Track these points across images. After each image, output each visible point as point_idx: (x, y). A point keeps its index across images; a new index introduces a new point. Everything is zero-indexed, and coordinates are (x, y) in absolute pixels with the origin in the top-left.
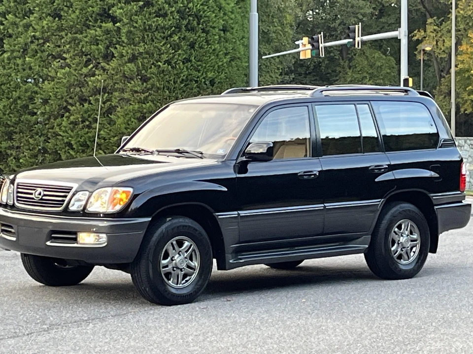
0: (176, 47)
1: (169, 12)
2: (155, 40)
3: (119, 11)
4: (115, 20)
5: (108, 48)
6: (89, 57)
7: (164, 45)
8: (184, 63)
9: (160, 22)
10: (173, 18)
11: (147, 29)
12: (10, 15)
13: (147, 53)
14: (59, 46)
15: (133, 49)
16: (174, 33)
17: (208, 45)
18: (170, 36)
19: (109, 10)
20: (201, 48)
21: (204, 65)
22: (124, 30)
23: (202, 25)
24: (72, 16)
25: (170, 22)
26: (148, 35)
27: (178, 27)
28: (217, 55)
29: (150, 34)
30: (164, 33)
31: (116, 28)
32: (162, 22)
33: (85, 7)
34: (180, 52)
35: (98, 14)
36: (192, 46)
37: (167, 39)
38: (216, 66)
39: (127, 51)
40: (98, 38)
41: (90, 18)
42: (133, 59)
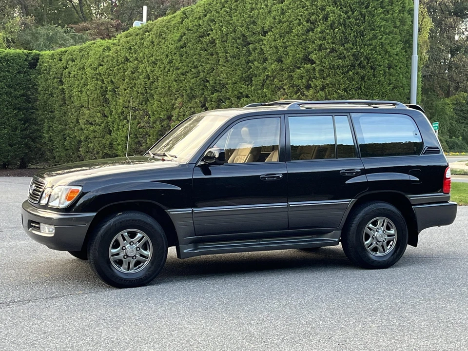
0: (351, 79)
1: (346, 56)
2: (337, 75)
3: (314, 56)
4: (313, 62)
5: (308, 82)
6: (298, 87)
7: (342, 78)
8: (356, 90)
9: (340, 63)
10: (350, 60)
11: (332, 67)
12: (256, 62)
13: (331, 84)
14: (282, 81)
15: (323, 82)
16: (350, 70)
17: (374, 77)
18: (348, 72)
19: (309, 55)
20: (369, 80)
21: (371, 91)
22: (317, 69)
23: (371, 64)
24: (288, 61)
25: (347, 63)
26: (332, 72)
27: (353, 66)
28: (382, 85)
29: (334, 71)
30: (343, 70)
31: (312, 68)
32: (342, 62)
33: (295, 54)
34: (353, 83)
35: (302, 59)
36: (363, 78)
37: (345, 74)
38: (381, 92)
39: (319, 83)
40: (302, 75)
41: (298, 62)
42: (323, 88)
